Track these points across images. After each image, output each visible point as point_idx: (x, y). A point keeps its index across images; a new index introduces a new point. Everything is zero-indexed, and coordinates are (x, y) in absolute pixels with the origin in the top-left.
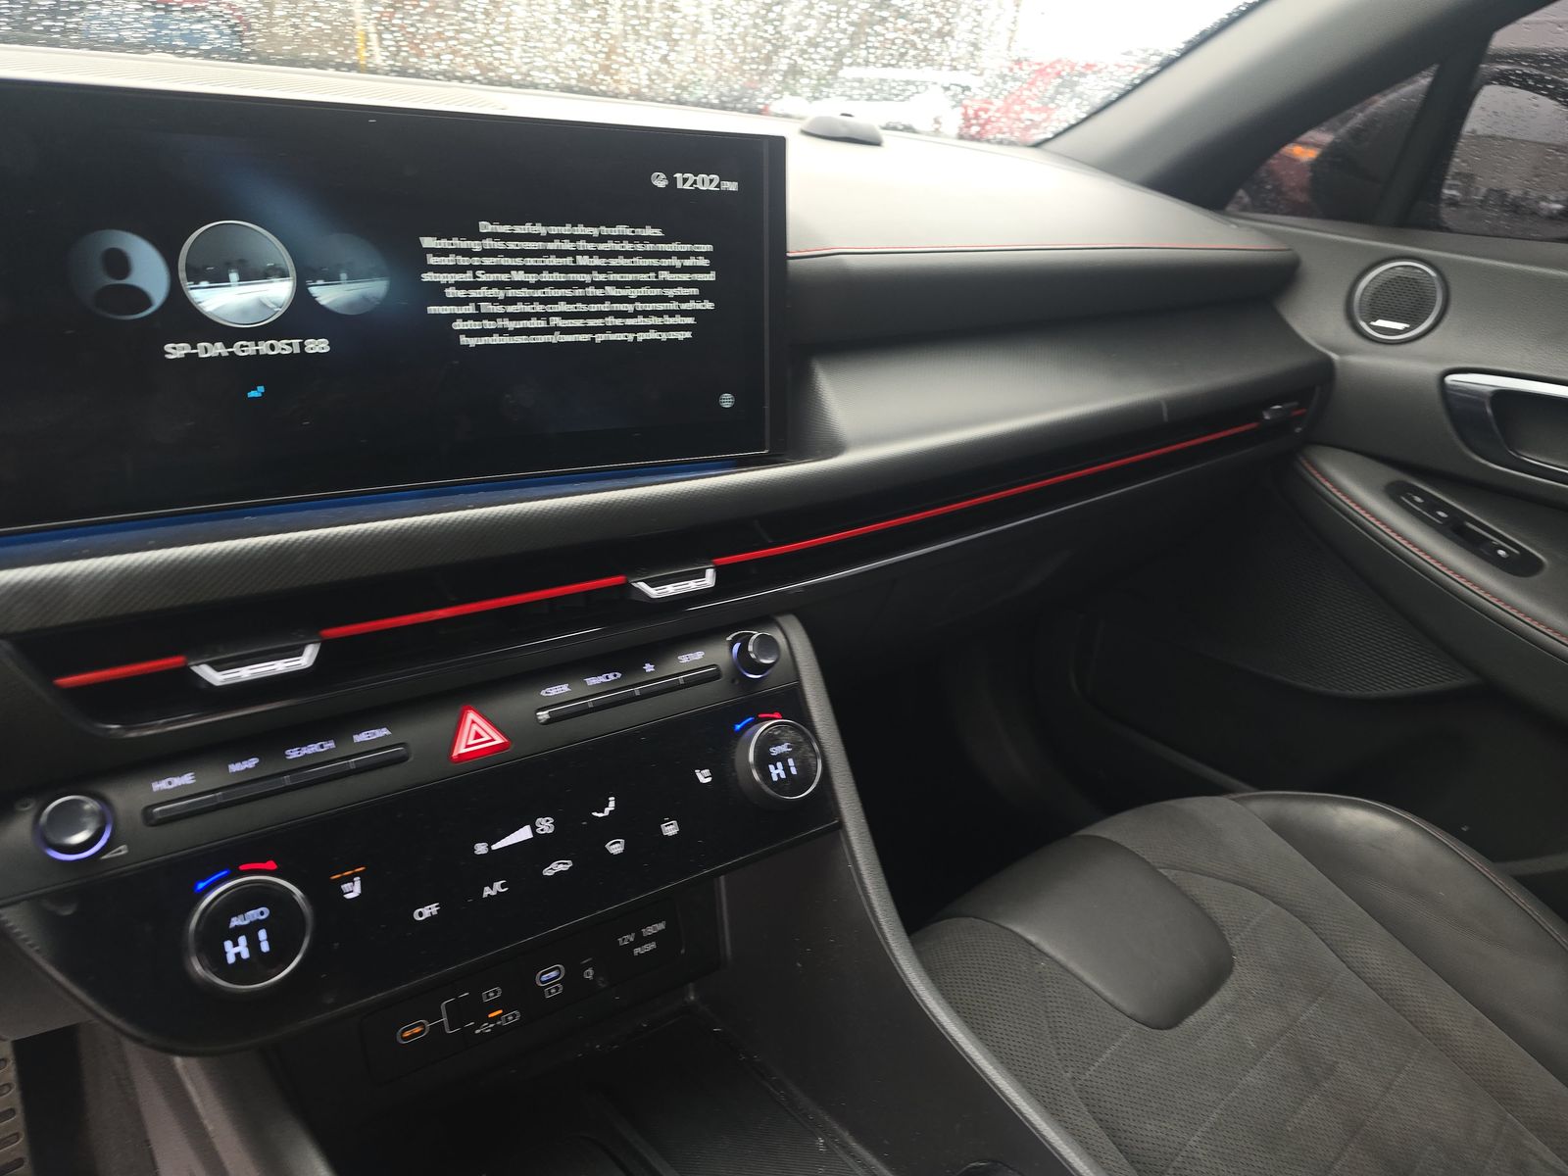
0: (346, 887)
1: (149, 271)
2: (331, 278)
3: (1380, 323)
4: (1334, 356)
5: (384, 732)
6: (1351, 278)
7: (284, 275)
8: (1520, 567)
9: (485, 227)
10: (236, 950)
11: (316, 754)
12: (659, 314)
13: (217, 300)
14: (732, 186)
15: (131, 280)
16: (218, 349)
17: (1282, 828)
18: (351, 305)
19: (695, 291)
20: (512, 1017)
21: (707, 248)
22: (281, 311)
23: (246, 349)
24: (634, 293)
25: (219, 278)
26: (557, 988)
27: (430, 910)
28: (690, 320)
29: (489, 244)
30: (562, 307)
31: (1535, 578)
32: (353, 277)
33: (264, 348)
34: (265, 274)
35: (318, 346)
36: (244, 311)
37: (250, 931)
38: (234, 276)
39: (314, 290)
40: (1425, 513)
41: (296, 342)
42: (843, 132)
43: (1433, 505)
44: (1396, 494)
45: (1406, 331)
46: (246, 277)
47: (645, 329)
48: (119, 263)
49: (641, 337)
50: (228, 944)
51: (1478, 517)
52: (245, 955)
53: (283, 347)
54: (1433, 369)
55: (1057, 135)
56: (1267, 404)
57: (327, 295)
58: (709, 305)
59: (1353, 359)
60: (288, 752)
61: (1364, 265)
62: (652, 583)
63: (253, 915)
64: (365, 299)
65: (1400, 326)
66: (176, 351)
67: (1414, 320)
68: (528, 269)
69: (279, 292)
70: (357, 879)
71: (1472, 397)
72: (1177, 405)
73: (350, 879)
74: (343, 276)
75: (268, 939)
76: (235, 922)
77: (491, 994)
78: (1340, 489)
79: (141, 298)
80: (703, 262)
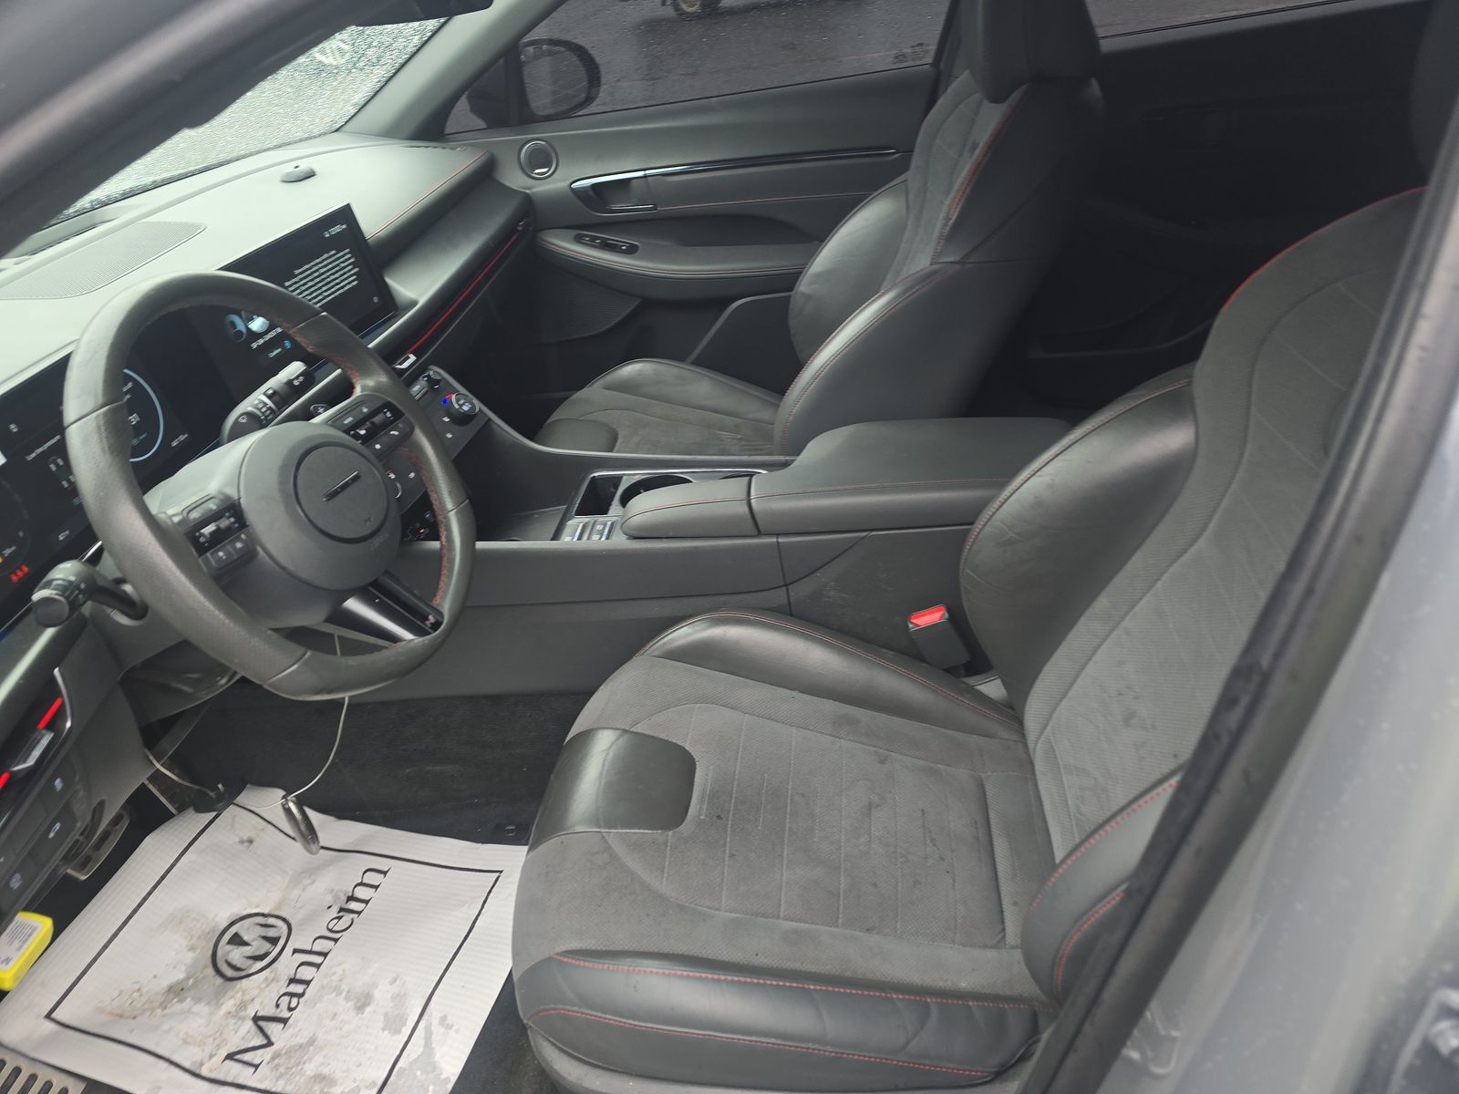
1: (241, 326)
3: (537, 171)
4: (528, 191)
6: (516, 157)
8: (632, 250)
9: (297, 272)
12: (346, 279)
13: (255, 326)
14: (344, 226)
15: (238, 329)
16: (261, 341)
17: (608, 387)
19: (350, 267)
21: (347, 251)
23: (268, 337)
24: (337, 275)
25: (253, 319)
28: (354, 277)
29: (301, 276)
30: (324, 289)
31: (638, 253)
36: (261, 327)
38: (255, 317)
40: (592, 243)
42: (303, 175)
43: (593, 239)
44: (579, 239)
45: (548, 171)
47: (345, 286)
48: (233, 325)
49: (346, 288)
51: (611, 237)
53: (273, 333)
54: (565, 184)
55: (346, 123)
56: (517, 225)
58: (357, 270)
59: (535, 190)
61: (518, 148)
62: (401, 364)
65: (545, 170)
66: (254, 345)
67: (548, 165)
68: (311, 281)
71: (584, 189)
72: (493, 238)
78: (559, 247)
79: (241, 334)
80: (349, 256)
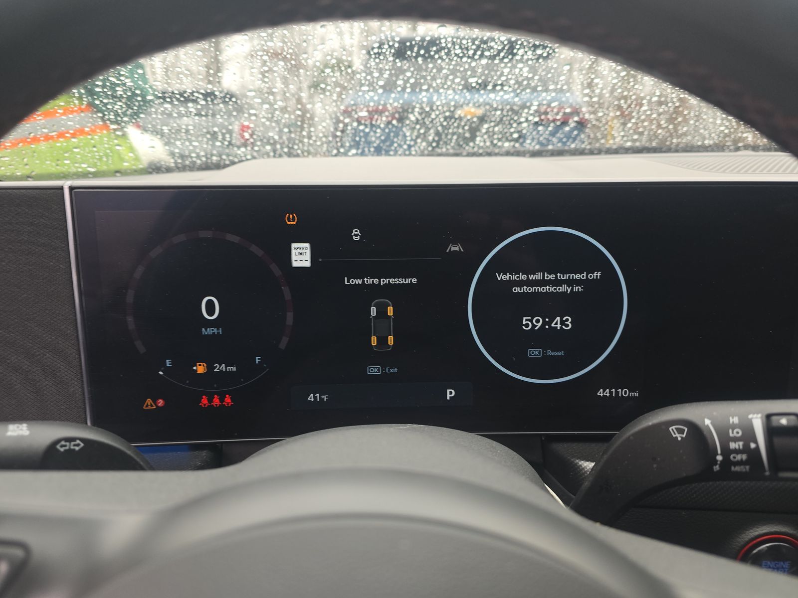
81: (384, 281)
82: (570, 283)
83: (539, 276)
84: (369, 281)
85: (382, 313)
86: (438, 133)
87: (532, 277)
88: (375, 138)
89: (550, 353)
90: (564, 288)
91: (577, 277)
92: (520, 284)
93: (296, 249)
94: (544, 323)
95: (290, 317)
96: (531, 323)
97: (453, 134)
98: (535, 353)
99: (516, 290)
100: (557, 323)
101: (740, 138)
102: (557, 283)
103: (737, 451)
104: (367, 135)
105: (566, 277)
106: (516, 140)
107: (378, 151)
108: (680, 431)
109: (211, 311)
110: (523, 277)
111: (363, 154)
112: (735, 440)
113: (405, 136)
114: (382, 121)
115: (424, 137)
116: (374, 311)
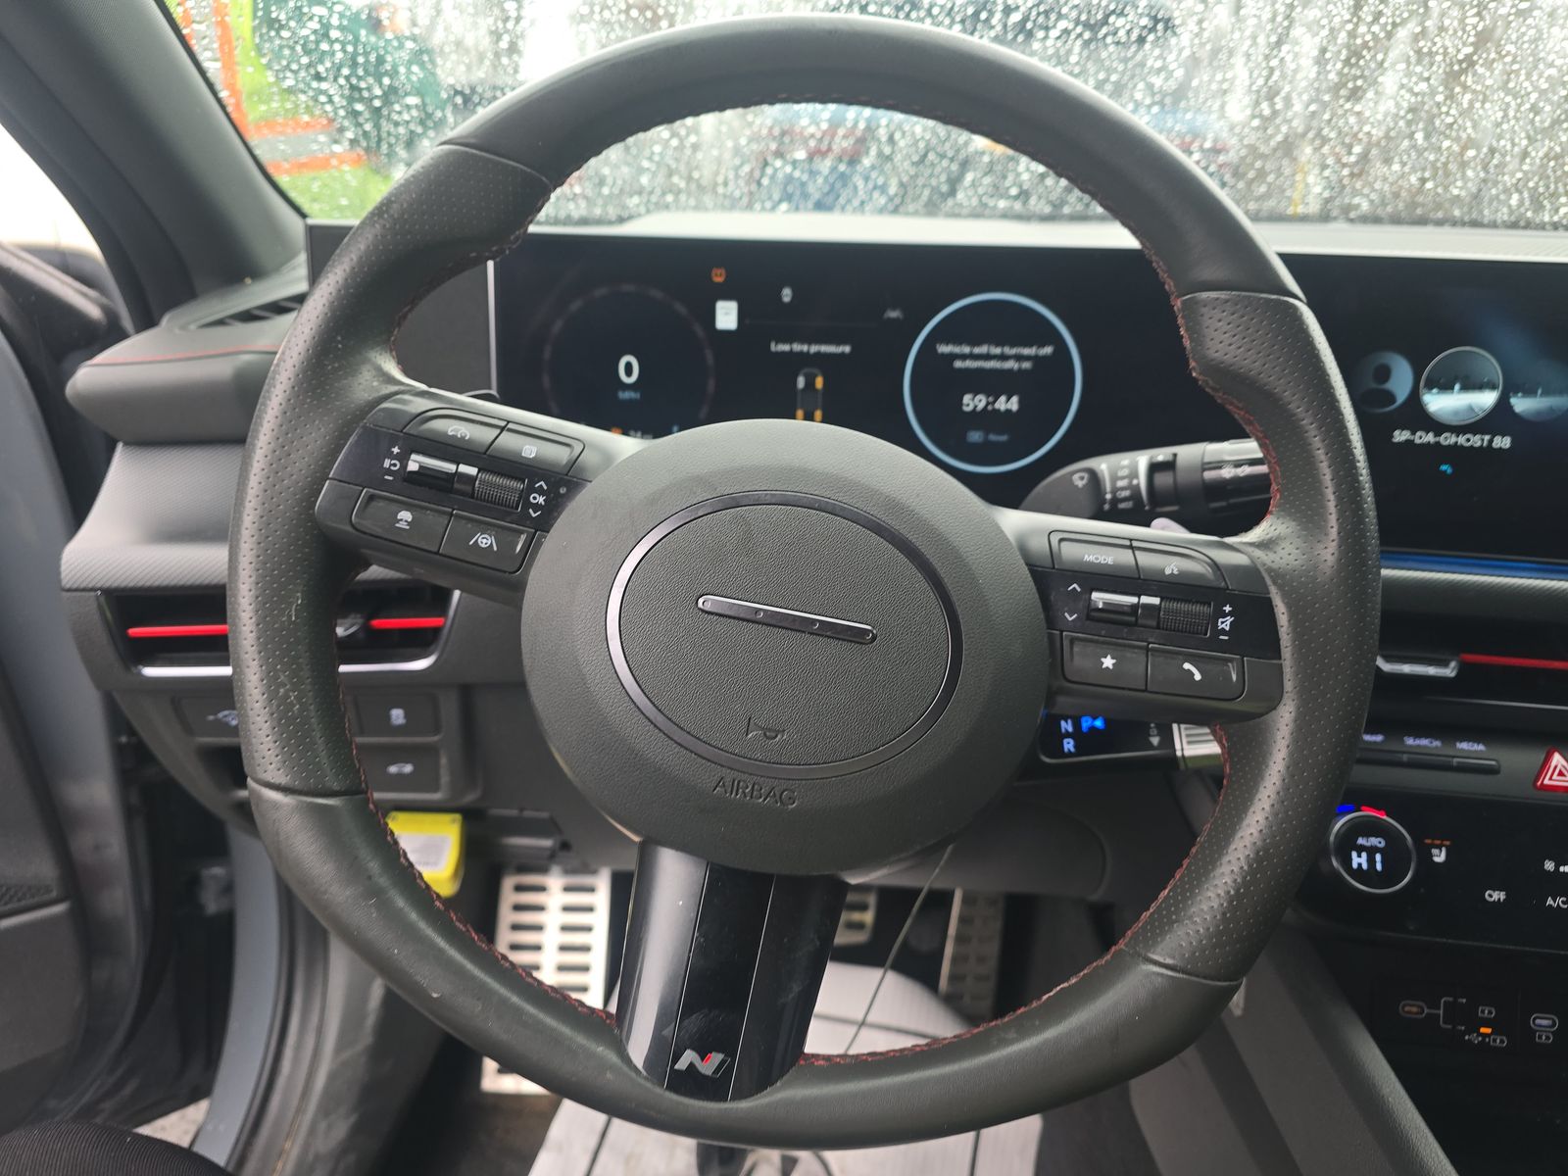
0: (1435, 851)
1: (1401, 381)
2: (1529, 392)
5: (1481, 747)
7: (1493, 387)
10: (1359, 860)
11: (1425, 747)
13: (1439, 403)
15: (1387, 386)
16: (1430, 438)
18: (1539, 413)
20: (1501, 1041)
22: (1482, 415)
23: (1448, 439)
25: (1446, 387)
26: (1548, 1038)
27: (1498, 896)
32: (1546, 393)
33: (1461, 440)
34: (1480, 386)
35: (1503, 442)
36: (1456, 413)
37: (1371, 852)
38: (1457, 387)
39: (1513, 401)
41: (1487, 438)
46: (1466, 388)
48: (1384, 374)
50: (1354, 854)
52: (1365, 866)
53: (1476, 441)
57: (1521, 404)
60: (1406, 738)
63: (1374, 841)
64: (1551, 410)
66: (1400, 436)
69: (1487, 399)
70: (1444, 849)
73: (1439, 847)
74: (1540, 392)
75: (1382, 862)
76: (1361, 841)
77: (1486, 1012)
79: (1390, 397)
81: (814, 349)
82: (1019, 358)
83: (983, 349)
84: (797, 347)
85: (810, 384)
86: (902, 185)
87: (977, 350)
88: (815, 189)
89: (993, 437)
90: (1011, 365)
91: (1026, 351)
92: (964, 357)
93: (722, 308)
94: (988, 404)
95: (711, 385)
96: (973, 402)
97: (924, 186)
98: (975, 436)
99: (958, 364)
100: (1002, 404)
101: (1349, 204)
102: (1003, 357)
103: (1123, 489)
104: (803, 184)
105: (1014, 351)
106: (1016, 198)
107: (820, 206)
108: (1082, 478)
109: (629, 372)
110: (966, 350)
111: (797, 209)
112: (1123, 478)
113: (856, 188)
114: (825, 165)
115: (883, 189)
116: (801, 382)
